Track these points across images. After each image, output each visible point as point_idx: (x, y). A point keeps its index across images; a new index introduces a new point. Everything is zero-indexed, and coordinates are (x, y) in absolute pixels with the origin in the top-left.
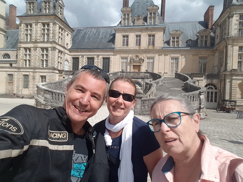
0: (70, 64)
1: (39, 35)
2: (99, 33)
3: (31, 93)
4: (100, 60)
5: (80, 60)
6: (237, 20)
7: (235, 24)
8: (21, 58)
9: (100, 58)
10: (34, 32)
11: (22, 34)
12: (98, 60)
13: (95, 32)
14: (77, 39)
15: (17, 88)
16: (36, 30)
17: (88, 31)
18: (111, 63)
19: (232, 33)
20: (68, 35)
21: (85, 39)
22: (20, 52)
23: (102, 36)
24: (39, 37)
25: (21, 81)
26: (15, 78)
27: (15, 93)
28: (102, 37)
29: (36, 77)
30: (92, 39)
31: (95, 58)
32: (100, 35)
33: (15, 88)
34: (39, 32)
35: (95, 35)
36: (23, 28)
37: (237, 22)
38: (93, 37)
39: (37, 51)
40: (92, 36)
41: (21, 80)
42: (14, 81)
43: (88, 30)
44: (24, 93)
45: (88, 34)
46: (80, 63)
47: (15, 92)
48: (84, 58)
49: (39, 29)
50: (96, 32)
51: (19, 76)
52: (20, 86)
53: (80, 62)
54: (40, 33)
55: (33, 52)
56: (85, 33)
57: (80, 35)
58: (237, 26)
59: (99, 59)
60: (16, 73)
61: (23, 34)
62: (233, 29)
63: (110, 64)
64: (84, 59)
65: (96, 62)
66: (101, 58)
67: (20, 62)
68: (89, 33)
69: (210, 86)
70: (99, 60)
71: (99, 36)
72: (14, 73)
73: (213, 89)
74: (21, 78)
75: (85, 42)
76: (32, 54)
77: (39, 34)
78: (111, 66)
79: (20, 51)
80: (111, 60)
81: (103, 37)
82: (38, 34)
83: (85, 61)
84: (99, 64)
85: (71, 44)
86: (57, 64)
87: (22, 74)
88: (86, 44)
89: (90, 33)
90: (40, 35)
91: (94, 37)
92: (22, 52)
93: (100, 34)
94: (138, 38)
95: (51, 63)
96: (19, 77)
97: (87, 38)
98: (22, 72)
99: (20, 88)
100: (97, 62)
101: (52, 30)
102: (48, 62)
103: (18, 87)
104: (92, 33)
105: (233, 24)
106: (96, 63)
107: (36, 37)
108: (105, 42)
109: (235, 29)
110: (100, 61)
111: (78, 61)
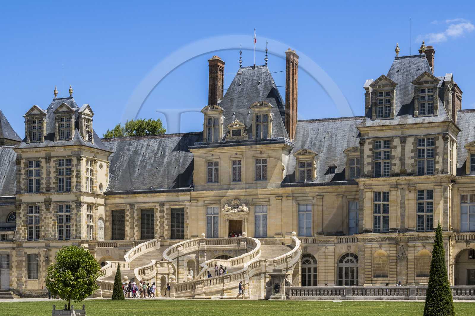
0: (108, 224)
1: (53, 181)
2: (164, 150)
3: (42, 287)
4: (167, 214)
5: (128, 215)
6: (370, 150)
7: (368, 156)
8: (22, 224)
9: (165, 209)
10: (44, 176)
11: (21, 180)
12: (162, 214)
13: (156, 147)
14: (119, 168)
15: (18, 280)
16: (47, 172)
17: (141, 146)
18: (188, 219)
19: (365, 170)
20: (101, 166)
21: (134, 167)
22: (20, 213)
23: (169, 159)
24: (54, 183)
25: (25, 267)
26: (13, 262)
27: (15, 289)
28: (171, 161)
29: (51, 258)
30: (150, 167)
31: (155, 210)
32: (167, 157)
33: (14, 279)
34: (53, 175)
35: (155, 158)
36: (24, 169)
37: (370, 153)
38: (152, 161)
39: (51, 210)
40: (150, 158)
41: (24, 264)
42: (12, 266)
43: (142, 143)
44: (29, 287)
45: (140, 153)
46: (128, 221)
47: (15, 286)
48: (135, 210)
49: (53, 170)
50: (158, 149)
51: (19, 257)
52: (23, 276)
53: (127, 218)
54: (55, 177)
55: (43, 212)
56: (136, 152)
57: (125, 158)
58: (370, 159)
59: (163, 212)
60: (14, 253)
61: (23, 179)
62: (365, 163)
63: (185, 220)
64: (134, 212)
65: (158, 218)
66: (167, 209)
67: (21, 231)
68: (144, 149)
69: (349, 258)
70: (164, 214)
71: (165, 157)
72: (11, 252)
73: (353, 262)
74: (23, 261)
75: (135, 175)
76: (42, 215)
77: (53, 178)
78: (188, 224)
79: (21, 211)
80: (187, 213)
81: (173, 161)
82: (50, 178)
83: (137, 215)
84: (164, 222)
85: (107, 181)
86: (85, 230)
87: (25, 253)
88: (138, 179)
89: (146, 150)
90: (55, 181)
91: (154, 161)
92: (23, 213)
93: (167, 153)
94: (237, 166)
95: (76, 230)
96: (20, 259)
97: (139, 163)
98: (26, 250)
99: (24, 279)
100: (160, 217)
101: (75, 171)
102: (71, 228)
103: (19, 278)
104: (149, 151)
105: (365, 157)
106: (158, 220)
107: (48, 184)
108: (175, 174)
109: (368, 164)
110: (166, 216)
111: (123, 217)
